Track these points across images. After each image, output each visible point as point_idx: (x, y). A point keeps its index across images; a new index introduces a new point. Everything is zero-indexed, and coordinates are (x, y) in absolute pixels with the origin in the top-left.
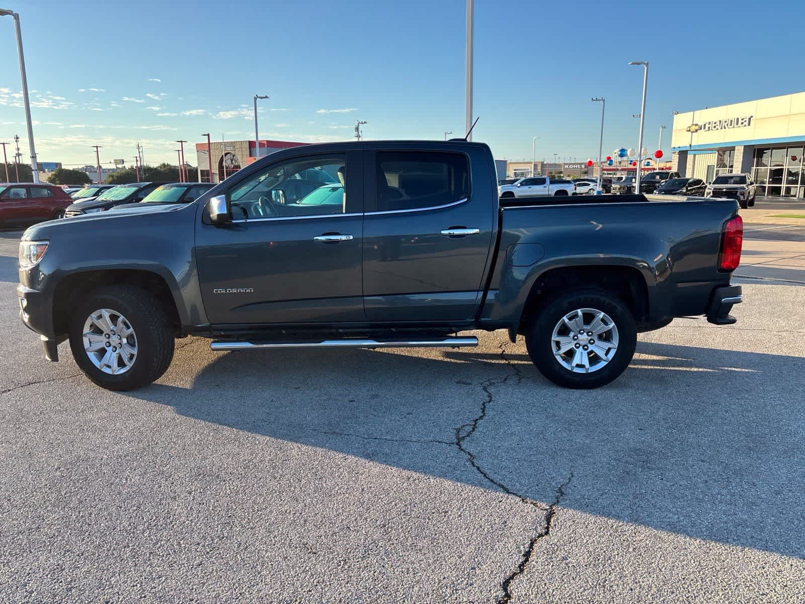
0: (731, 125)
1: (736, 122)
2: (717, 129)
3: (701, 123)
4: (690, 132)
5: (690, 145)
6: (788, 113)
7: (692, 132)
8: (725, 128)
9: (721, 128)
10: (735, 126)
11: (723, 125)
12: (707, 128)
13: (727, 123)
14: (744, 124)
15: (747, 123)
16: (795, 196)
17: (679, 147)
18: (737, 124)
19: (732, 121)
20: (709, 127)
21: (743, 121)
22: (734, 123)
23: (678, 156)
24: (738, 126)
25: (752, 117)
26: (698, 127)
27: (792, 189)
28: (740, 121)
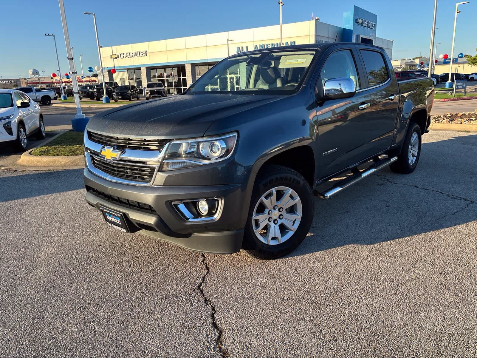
0: (136, 55)
1: (139, 54)
2: (129, 57)
3: (118, 54)
4: (112, 59)
5: (114, 67)
6: (166, 50)
7: (114, 59)
8: (133, 57)
9: (131, 57)
10: (139, 56)
11: (132, 55)
12: (122, 57)
13: (134, 54)
14: (144, 55)
15: (145, 55)
16: (173, 93)
17: (108, 68)
18: (140, 55)
19: (136, 53)
20: (124, 56)
21: (143, 53)
22: (138, 54)
23: (108, 73)
24: (140, 56)
25: (147, 51)
26: (117, 56)
27: (171, 90)
28: (141, 54)
